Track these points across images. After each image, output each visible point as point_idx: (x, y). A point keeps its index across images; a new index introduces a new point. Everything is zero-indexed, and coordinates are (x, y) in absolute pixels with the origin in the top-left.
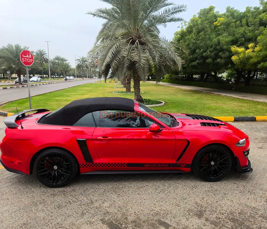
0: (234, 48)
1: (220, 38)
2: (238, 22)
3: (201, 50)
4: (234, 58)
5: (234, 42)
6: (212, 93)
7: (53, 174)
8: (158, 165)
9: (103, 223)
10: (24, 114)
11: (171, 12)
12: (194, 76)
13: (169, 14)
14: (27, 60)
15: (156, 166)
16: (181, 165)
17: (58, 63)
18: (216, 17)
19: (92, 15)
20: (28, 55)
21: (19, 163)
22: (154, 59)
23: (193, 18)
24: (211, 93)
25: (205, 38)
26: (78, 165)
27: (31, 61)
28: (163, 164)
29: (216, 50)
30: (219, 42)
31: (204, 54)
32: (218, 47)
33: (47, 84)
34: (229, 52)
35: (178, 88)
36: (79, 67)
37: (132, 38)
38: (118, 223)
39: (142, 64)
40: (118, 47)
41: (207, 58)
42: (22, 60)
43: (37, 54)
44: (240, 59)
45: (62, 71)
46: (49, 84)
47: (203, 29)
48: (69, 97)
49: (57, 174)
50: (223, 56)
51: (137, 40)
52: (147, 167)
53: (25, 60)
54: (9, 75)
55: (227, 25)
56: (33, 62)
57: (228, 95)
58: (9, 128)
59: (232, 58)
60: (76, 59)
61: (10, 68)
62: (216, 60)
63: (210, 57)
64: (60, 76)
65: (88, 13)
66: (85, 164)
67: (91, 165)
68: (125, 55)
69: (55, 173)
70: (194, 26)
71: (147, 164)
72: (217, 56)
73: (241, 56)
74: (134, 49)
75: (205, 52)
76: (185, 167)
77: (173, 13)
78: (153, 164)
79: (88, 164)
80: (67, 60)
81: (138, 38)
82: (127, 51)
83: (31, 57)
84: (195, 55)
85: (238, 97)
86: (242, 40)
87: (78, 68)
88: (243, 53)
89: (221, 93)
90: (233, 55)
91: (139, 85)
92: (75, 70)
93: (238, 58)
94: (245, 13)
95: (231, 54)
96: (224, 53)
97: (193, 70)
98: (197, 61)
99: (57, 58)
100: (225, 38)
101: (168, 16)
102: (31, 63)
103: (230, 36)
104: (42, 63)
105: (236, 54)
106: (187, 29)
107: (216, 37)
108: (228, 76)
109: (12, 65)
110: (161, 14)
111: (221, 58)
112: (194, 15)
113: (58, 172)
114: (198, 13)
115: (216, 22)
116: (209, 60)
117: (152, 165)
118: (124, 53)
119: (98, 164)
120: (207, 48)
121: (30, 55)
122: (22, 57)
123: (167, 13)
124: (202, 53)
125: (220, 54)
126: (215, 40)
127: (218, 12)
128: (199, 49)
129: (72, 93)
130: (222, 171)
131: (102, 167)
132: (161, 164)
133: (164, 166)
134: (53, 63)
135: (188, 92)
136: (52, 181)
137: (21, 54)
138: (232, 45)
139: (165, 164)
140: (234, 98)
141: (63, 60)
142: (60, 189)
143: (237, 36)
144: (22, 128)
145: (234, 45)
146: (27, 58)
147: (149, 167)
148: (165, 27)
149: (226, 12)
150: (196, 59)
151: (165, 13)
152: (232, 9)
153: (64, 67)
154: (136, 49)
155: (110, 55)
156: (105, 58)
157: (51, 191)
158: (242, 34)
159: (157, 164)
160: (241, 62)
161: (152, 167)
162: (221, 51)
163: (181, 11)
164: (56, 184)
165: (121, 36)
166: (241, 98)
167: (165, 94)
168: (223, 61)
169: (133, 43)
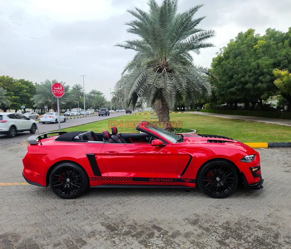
0: (276, 72)
1: (260, 61)
2: (280, 44)
3: (239, 75)
4: (277, 82)
5: (276, 65)
6: (256, 122)
7: (65, 187)
8: (162, 180)
9: (103, 225)
10: (46, 135)
11: (199, 38)
12: (239, 105)
13: (196, 41)
14: (58, 91)
15: (160, 181)
16: (185, 180)
17: (94, 96)
18: (256, 40)
19: (120, 47)
20: (59, 87)
21: (38, 175)
22: (181, 85)
23: (231, 43)
24: (254, 121)
25: (242, 62)
26: (88, 178)
27: (62, 93)
28: (168, 179)
29: (256, 74)
30: (258, 66)
31: (242, 79)
32: (257, 71)
33: (81, 117)
34: (271, 76)
35: (218, 117)
36: (114, 99)
37: (160, 66)
38: (116, 226)
39: (168, 90)
40: (144, 76)
41: (246, 83)
42: (53, 92)
43: (74, 88)
44: (283, 83)
45: (97, 104)
46: (83, 117)
47: (240, 54)
48: (99, 128)
49: (69, 187)
50: (263, 80)
51: (165, 68)
52: (152, 181)
53: (56, 91)
54: (47, 110)
55: (267, 47)
56: (63, 93)
57: (272, 123)
58: (31, 145)
59: (274, 82)
60: (112, 92)
61: (47, 103)
62: (257, 85)
63: (250, 82)
64: (96, 109)
65: (116, 45)
66: (94, 177)
67: (100, 179)
68: (150, 83)
69: (67, 186)
70: (231, 51)
71: (151, 178)
72: (257, 80)
73: (285, 79)
74: (161, 77)
75: (243, 77)
76: (190, 182)
77: (200, 39)
78: (157, 178)
79: (97, 177)
80: (103, 94)
81: (165, 66)
82: (153, 79)
83: (61, 89)
84: (233, 81)
85: (284, 125)
86: (285, 62)
87: (113, 101)
88: (287, 76)
89: (264, 121)
90: (276, 79)
91: (168, 113)
92: (110, 103)
93: (282, 82)
94: (287, 33)
95: (273, 78)
96: (265, 77)
97: (231, 97)
98: (236, 87)
99: (93, 92)
100: (265, 61)
101: (195, 43)
102: (61, 95)
103: (271, 58)
104: (79, 97)
105: (279, 77)
106: (224, 54)
107: (255, 61)
108: (279, 103)
109: (48, 100)
110: (188, 42)
111: (262, 82)
112: (231, 40)
113: (70, 184)
114: (236, 38)
115: (256, 46)
116: (249, 86)
117: (157, 180)
118: (150, 81)
119: (105, 178)
120: (246, 72)
121: (61, 87)
122: (53, 89)
123: (194, 40)
124: (241, 78)
125: (260, 78)
126: (254, 64)
127: (259, 35)
128: (237, 74)
129: (104, 125)
130: (229, 187)
131: (110, 180)
132: (165, 179)
133: (168, 181)
134: (90, 97)
135: (229, 121)
136: (64, 193)
137: (53, 87)
138: (273, 68)
139: (169, 179)
140: (280, 125)
141: (99, 93)
142: (72, 200)
143: (279, 58)
144: (41, 144)
145: (275, 68)
146: (58, 90)
147: (154, 181)
148: (198, 54)
149: (266, 34)
150: (235, 84)
151: (192, 40)
152: (272, 30)
153: (99, 100)
154: (162, 77)
155: (136, 84)
156: (131, 87)
157: (62, 201)
158: (284, 56)
159: (161, 178)
160: (285, 86)
161: (157, 181)
162: (261, 76)
163: (209, 37)
164: (68, 195)
165: (147, 64)
166: (287, 125)
167: (201, 124)
168: (264, 85)
169: (160, 71)
